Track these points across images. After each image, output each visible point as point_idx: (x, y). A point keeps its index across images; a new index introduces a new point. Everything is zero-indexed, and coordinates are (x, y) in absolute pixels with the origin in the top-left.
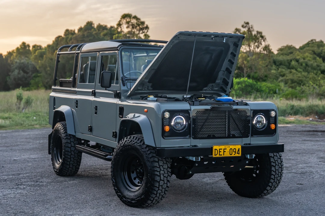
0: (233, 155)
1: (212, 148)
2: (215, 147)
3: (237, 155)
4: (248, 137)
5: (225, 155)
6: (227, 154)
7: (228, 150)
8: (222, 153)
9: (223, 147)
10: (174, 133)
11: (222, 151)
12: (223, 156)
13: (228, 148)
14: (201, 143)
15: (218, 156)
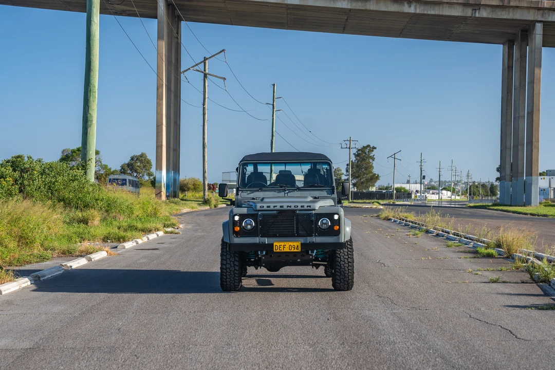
0: (292, 251)
1: (273, 244)
2: (275, 244)
3: (296, 250)
4: (312, 236)
5: (285, 251)
6: (287, 250)
7: (288, 246)
8: (282, 248)
9: (282, 244)
10: (244, 233)
11: (282, 247)
12: (283, 251)
13: (288, 244)
14: (266, 241)
15: (278, 251)
